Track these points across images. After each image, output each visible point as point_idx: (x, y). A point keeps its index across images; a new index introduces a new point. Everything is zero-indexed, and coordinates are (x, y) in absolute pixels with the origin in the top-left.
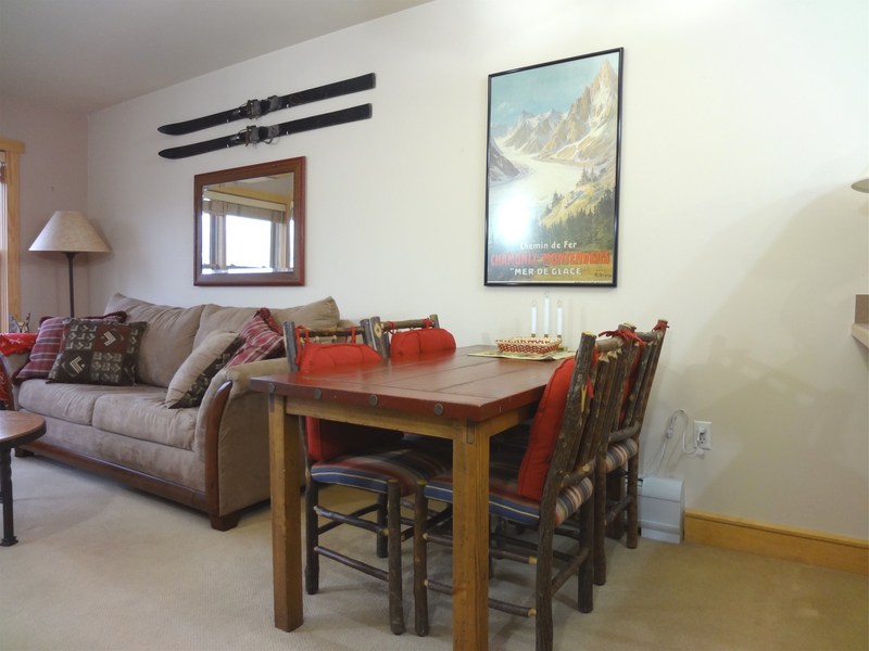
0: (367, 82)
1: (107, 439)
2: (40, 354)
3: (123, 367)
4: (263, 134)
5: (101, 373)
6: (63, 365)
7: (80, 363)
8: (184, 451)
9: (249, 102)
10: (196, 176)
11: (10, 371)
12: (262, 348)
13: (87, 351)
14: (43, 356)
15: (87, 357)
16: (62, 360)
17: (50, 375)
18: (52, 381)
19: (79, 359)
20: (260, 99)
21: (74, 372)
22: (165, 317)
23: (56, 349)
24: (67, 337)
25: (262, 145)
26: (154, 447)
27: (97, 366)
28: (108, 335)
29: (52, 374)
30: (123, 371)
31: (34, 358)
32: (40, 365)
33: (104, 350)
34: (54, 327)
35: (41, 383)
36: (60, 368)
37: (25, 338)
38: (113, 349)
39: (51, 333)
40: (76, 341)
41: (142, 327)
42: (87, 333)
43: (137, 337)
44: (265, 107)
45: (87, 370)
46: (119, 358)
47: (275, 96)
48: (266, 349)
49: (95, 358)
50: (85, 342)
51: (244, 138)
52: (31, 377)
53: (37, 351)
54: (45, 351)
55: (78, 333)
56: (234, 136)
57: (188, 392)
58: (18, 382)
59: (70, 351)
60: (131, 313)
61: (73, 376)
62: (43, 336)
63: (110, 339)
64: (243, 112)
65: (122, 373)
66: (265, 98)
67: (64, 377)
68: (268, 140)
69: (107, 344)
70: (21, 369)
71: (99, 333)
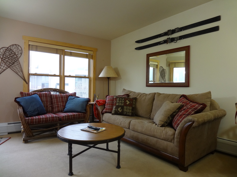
0: (218, 19)
1: (136, 134)
2: (108, 106)
3: (132, 111)
4: (172, 40)
5: (127, 112)
6: (116, 109)
7: (121, 109)
8: (169, 142)
9: (168, 30)
10: (147, 55)
11: (100, 110)
12: (194, 109)
13: (122, 106)
14: (109, 107)
15: (122, 108)
16: (116, 108)
17: (112, 113)
18: (113, 114)
19: (120, 108)
20: (172, 29)
21: (119, 112)
22: (142, 96)
23: (112, 105)
24: (116, 101)
25: (173, 43)
26: (155, 139)
27: (125, 110)
28: (127, 101)
29: (113, 112)
30: (132, 112)
31: (107, 107)
32: (109, 109)
33: (127, 105)
34: (111, 98)
35: (110, 114)
36: (115, 110)
37: (103, 101)
38: (129, 105)
39: (110, 100)
40: (119, 103)
41: (135, 99)
42: (122, 100)
43: (135, 102)
44: (173, 31)
45: (123, 111)
46: (131, 108)
47: (178, 28)
48: (196, 109)
49: (124, 108)
50: (121, 103)
51: (165, 42)
52: (106, 112)
53: (107, 105)
54: (109, 105)
55: (119, 100)
56: (161, 41)
57: (165, 122)
58: (103, 114)
59: (117, 105)
60: (130, 94)
61: (119, 113)
62: (108, 100)
63: (128, 102)
64: (166, 34)
65: (132, 113)
66: (174, 28)
67: (116, 113)
68: (176, 41)
69: (127, 104)
70: (103, 110)
71: (125, 101)
